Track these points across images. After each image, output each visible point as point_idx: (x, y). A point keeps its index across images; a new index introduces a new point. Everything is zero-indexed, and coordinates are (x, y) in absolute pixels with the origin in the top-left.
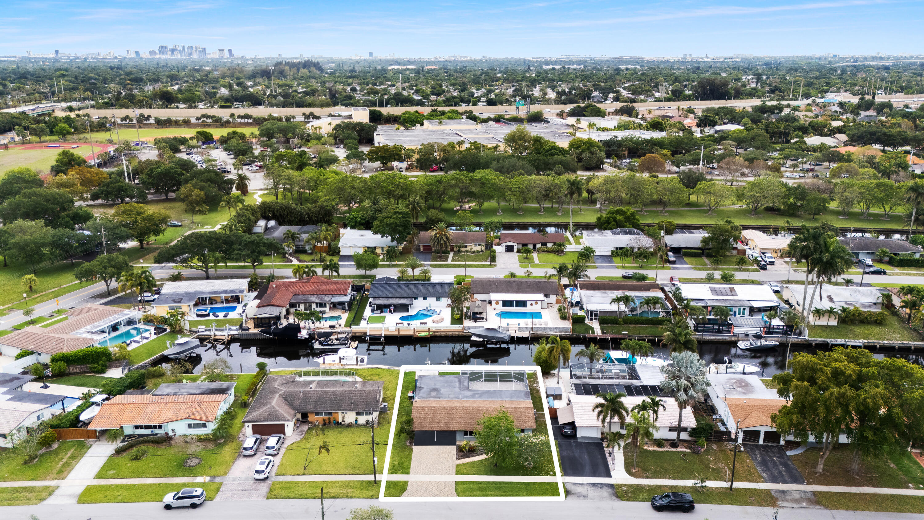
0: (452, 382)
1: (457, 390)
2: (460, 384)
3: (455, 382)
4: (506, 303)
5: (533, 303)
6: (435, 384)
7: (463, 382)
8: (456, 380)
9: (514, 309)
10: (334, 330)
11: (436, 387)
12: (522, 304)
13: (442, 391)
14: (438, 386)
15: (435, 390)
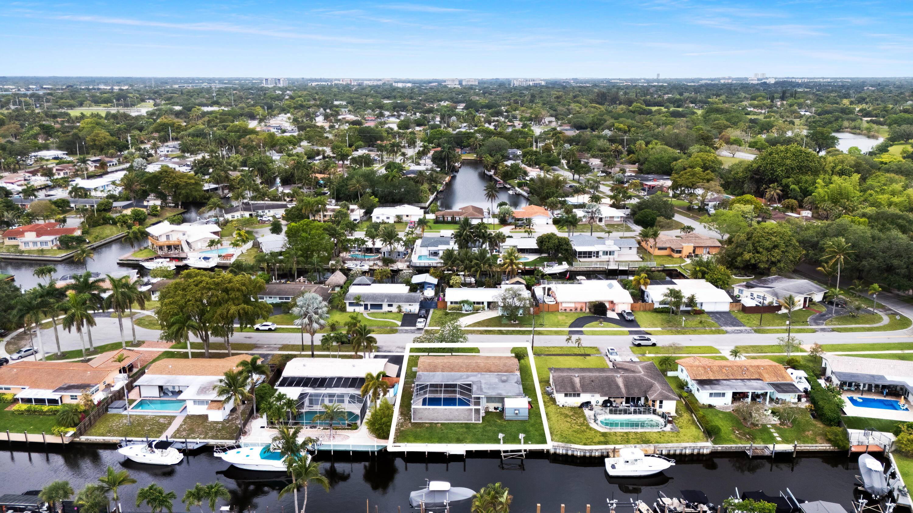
0: (489, 388)
1: (483, 381)
2: (481, 386)
3: (485, 388)
6: (505, 386)
7: (477, 389)
8: (485, 390)
11: (504, 384)
13: (497, 380)
14: (502, 385)
15: (504, 381)
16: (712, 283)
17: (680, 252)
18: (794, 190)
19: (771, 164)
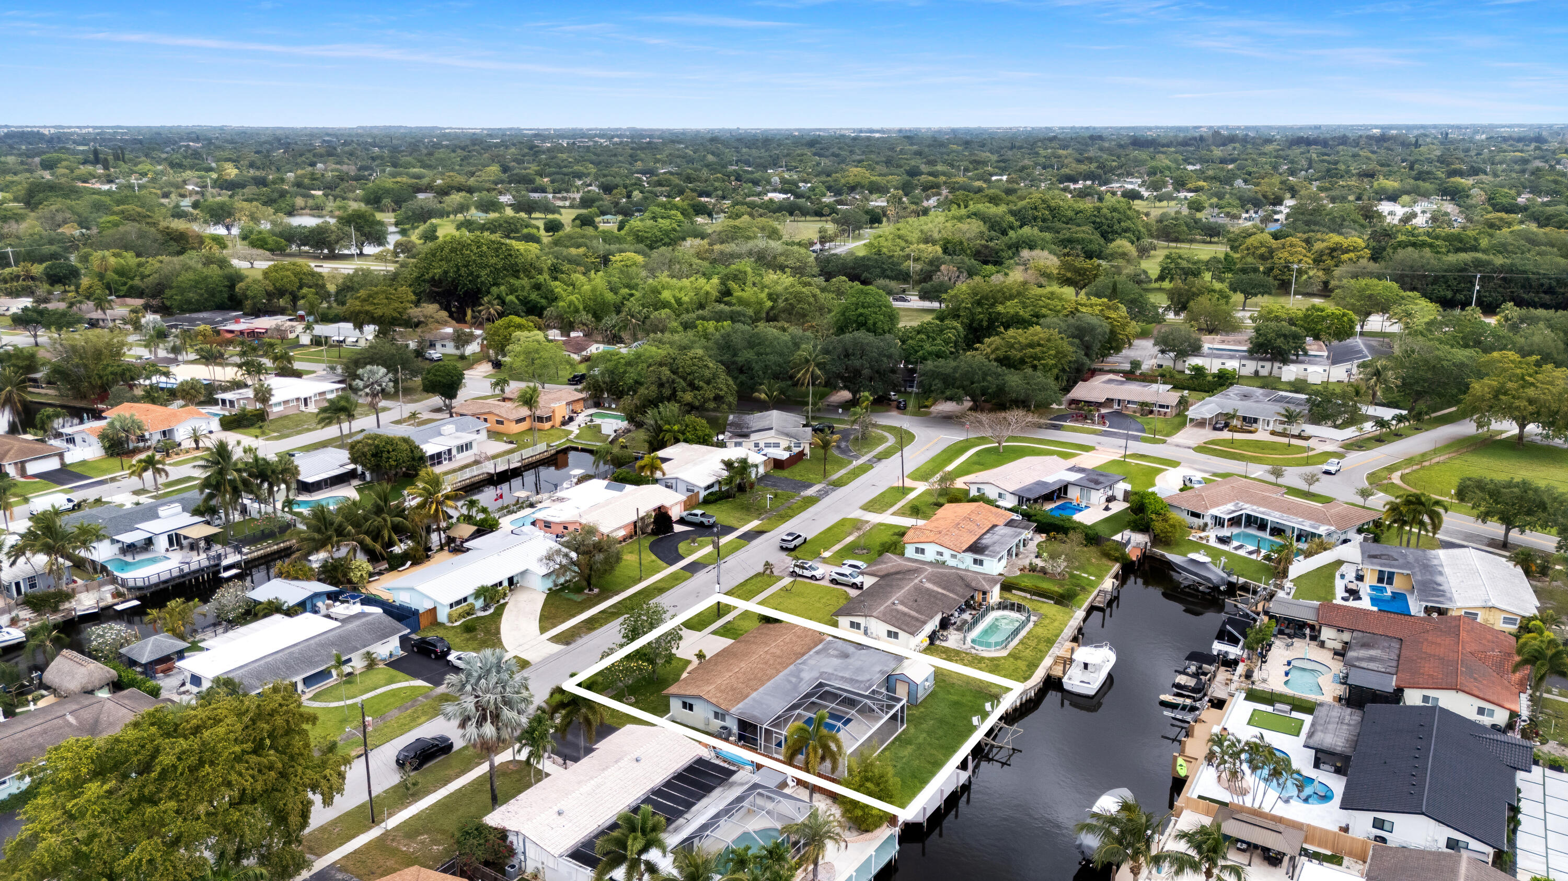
16: (699, 443)
17: (549, 419)
18: (512, 302)
19: (466, 266)
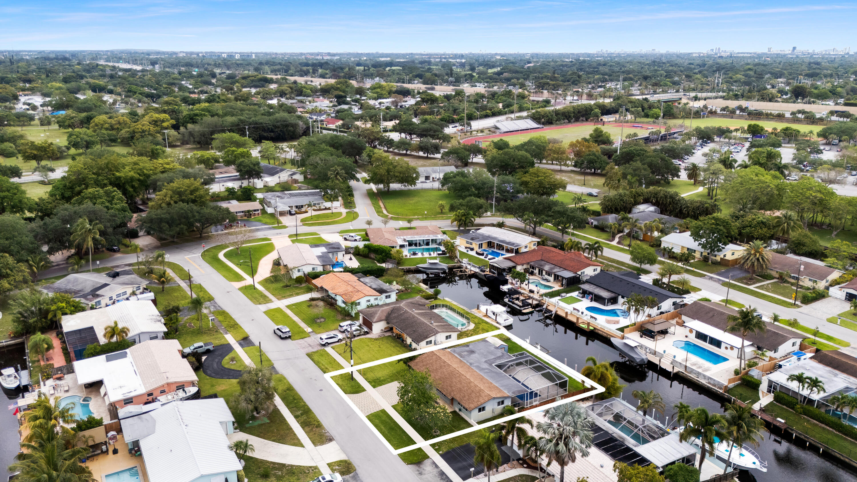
4: (701, 336)
5: (729, 347)
9: (706, 346)
10: (531, 295)
12: (717, 343)
